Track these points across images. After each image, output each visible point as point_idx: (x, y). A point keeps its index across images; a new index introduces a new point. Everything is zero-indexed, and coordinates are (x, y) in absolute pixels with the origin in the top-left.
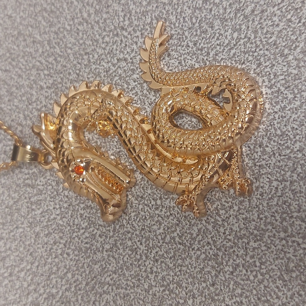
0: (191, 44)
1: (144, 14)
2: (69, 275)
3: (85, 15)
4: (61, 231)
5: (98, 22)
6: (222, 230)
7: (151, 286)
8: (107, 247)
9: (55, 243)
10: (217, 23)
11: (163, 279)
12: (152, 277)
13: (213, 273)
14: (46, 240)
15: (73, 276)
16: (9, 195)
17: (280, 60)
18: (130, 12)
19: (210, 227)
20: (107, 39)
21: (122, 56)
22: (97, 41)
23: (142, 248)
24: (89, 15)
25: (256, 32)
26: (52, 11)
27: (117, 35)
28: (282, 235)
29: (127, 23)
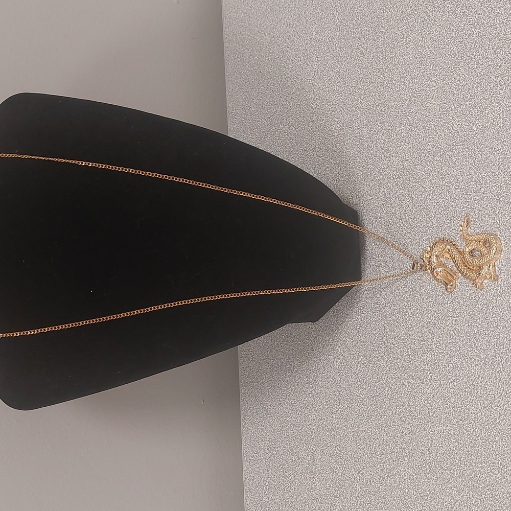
0: (478, 224)
1: (462, 212)
2: (435, 314)
3: (440, 211)
4: (432, 297)
5: (445, 214)
6: (489, 294)
7: (465, 316)
8: (449, 302)
9: (430, 302)
10: (487, 216)
11: (469, 313)
12: (465, 312)
13: (486, 309)
14: (426, 301)
15: (437, 314)
16: (412, 284)
17: (507, 231)
18: (456, 211)
19: (485, 293)
20: (448, 221)
21: (453, 228)
22: (444, 222)
23: (462, 302)
24: (441, 211)
25: (499, 220)
26: (427, 209)
27: (452, 220)
28: (508, 294)
29: (455, 215)
